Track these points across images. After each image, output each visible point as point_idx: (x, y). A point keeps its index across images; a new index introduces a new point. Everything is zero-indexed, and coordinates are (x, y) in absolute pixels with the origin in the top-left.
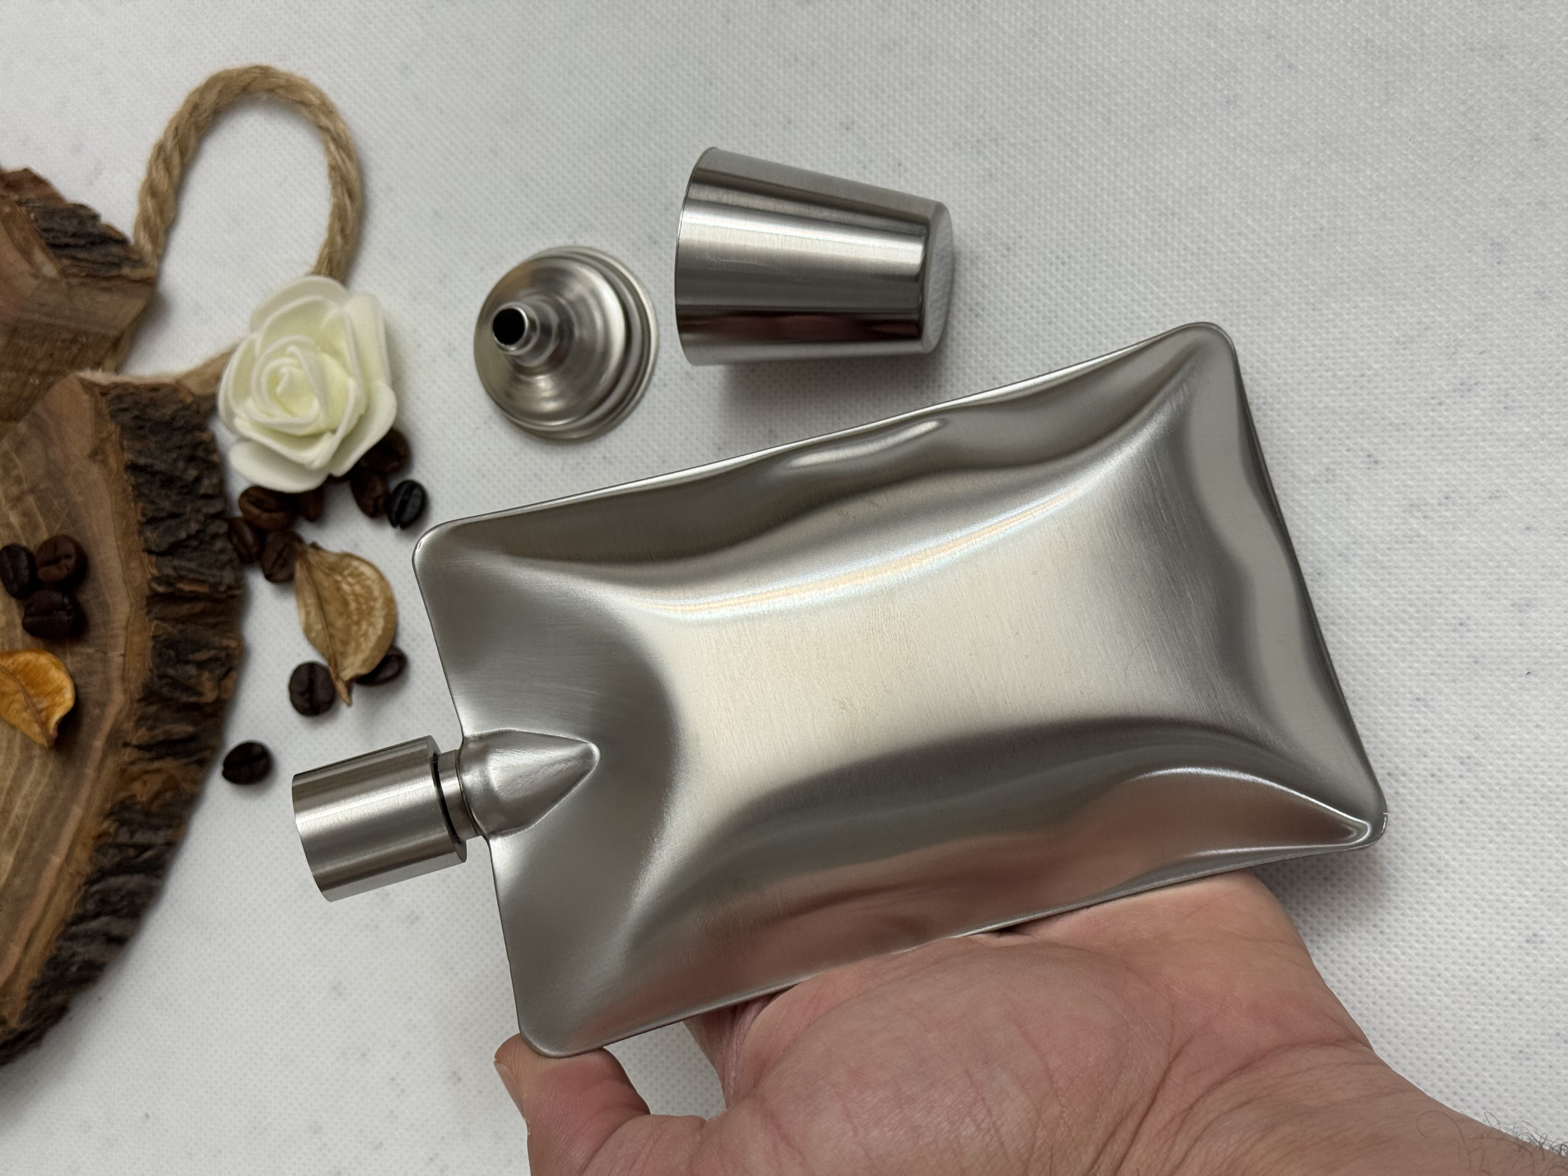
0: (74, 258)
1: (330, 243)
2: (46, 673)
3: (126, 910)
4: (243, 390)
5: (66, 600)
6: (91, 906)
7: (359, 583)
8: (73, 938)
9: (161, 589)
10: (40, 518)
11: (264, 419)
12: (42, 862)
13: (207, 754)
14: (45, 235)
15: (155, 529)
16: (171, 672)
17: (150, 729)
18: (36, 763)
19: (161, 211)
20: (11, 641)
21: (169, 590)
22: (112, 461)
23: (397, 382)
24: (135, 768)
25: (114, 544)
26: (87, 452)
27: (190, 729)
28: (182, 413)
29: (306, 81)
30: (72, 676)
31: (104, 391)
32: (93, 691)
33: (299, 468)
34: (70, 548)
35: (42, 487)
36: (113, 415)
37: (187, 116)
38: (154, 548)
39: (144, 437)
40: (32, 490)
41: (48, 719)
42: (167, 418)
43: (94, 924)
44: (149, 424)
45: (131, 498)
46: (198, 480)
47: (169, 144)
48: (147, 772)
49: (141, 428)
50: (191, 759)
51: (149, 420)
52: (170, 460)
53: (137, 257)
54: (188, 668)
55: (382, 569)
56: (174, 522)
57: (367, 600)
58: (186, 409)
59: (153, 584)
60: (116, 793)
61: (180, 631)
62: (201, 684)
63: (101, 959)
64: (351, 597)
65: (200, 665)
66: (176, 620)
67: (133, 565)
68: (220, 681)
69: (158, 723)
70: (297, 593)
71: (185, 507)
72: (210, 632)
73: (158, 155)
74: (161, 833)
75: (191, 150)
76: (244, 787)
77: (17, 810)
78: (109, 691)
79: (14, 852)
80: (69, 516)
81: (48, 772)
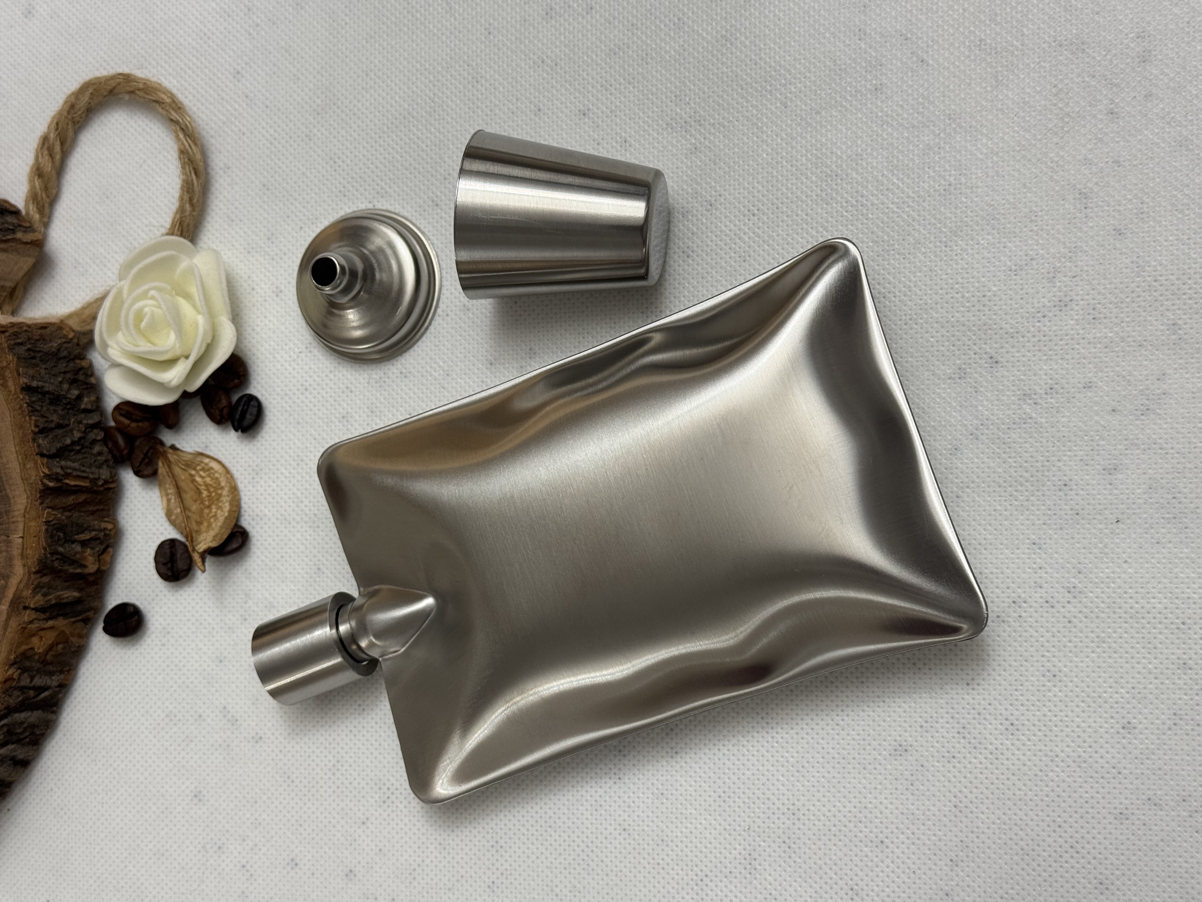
1: (181, 210)
3: (28, 740)
4: (114, 327)
7: (209, 476)
9: (51, 484)
11: (131, 348)
13: (90, 614)
15: (47, 436)
16: (61, 549)
17: (45, 595)
19: (46, 189)
21: (59, 484)
22: (11, 384)
23: (236, 318)
24: (33, 626)
25: (13, 449)
27: (76, 594)
28: (65, 345)
29: (160, 85)
31: (3, 329)
33: (161, 387)
36: (11, 348)
37: (65, 113)
38: (45, 452)
39: (37, 365)
42: (54, 350)
44: (39, 355)
45: (26, 413)
46: (79, 398)
47: (52, 136)
48: (43, 629)
49: (34, 358)
50: (78, 618)
51: (40, 351)
52: (57, 383)
53: (27, 225)
54: (74, 546)
55: (227, 464)
56: (60, 431)
57: (216, 489)
58: (69, 342)
59: (46, 482)
60: (17, 647)
61: (67, 517)
62: (85, 558)
63: (9, 779)
64: (203, 487)
65: (84, 544)
66: (63, 508)
67: (28, 466)
68: (99, 556)
69: (51, 590)
70: (160, 485)
71: (69, 420)
72: (91, 517)
73: (43, 144)
74: (53, 678)
75: (69, 140)
76: (120, 639)
78: (11, 566)
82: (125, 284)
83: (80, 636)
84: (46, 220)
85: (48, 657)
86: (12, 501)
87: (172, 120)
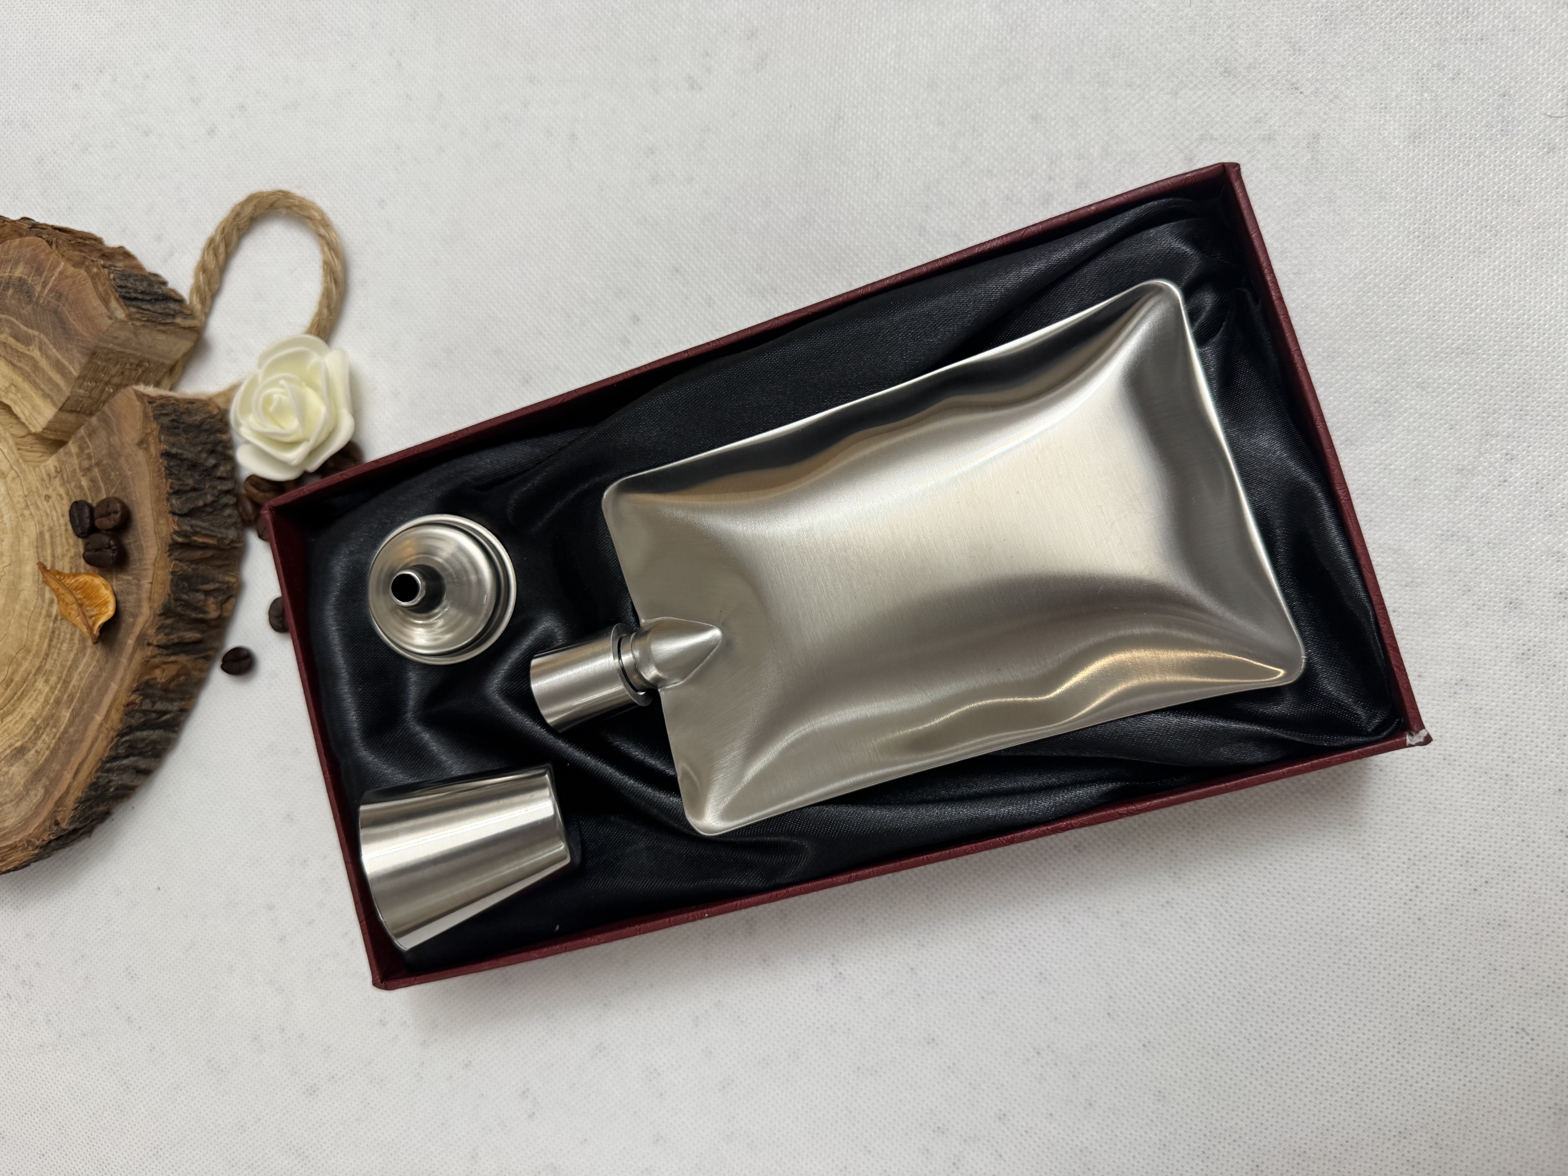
0: (139, 308)
1: (319, 313)
2: (98, 591)
3: (150, 753)
4: (246, 409)
5: (112, 543)
6: (121, 751)
8: (108, 771)
9: (180, 540)
10: (102, 484)
11: (259, 428)
12: (88, 719)
13: (211, 653)
14: (120, 290)
15: (180, 498)
16: (185, 597)
17: (167, 635)
18: (89, 652)
19: (209, 283)
20: (77, 567)
21: (186, 541)
22: (153, 449)
23: (356, 412)
24: (157, 660)
25: (150, 506)
26: (137, 441)
27: (197, 635)
28: (209, 420)
29: (314, 203)
30: (115, 595)
31: (151, 400)
32: (129, 605)
33: (283, 465)
34: (120, 507)
35: (105, 462)
36: (156, 417)
37: (231, 220)
38: (177, 511)
39: (178, 435)
40: (98, 464)
41: (94, 624)
42: (197, 422)
43: (125, 762)
44: (182, 426)
45: (163, 475)
46: (215, 466)
47: (218, 238)
48: (165, 663)
49: (177, 428)
50: (199, 656)
51: (183, 423)
52: (196, 452)
53: (188, 312)
54: (198, 595)
56: (194, 494)
59: (174, 536)
60: (140, 677)
61: (193, 569)
62: (207, 606)
63: (133, 784)
65: (207, 593)
66: (190, 561)
67: (161, 522)
68: (222, 604)
69: (174, 631)
71: (204, 484)
72: (216, 571)
73: (210, 245)
74: (175, 704)
75: (233, 245)
76: (235, 676)
77: (74, 682)
78: (140, 607)
79: (70, 710)
80: (121, 484)
81: (96, 658)
83: (201, 670)
84: (207, 311)
85: (172, 686)
86: (145, 551)
87: (320, 234)
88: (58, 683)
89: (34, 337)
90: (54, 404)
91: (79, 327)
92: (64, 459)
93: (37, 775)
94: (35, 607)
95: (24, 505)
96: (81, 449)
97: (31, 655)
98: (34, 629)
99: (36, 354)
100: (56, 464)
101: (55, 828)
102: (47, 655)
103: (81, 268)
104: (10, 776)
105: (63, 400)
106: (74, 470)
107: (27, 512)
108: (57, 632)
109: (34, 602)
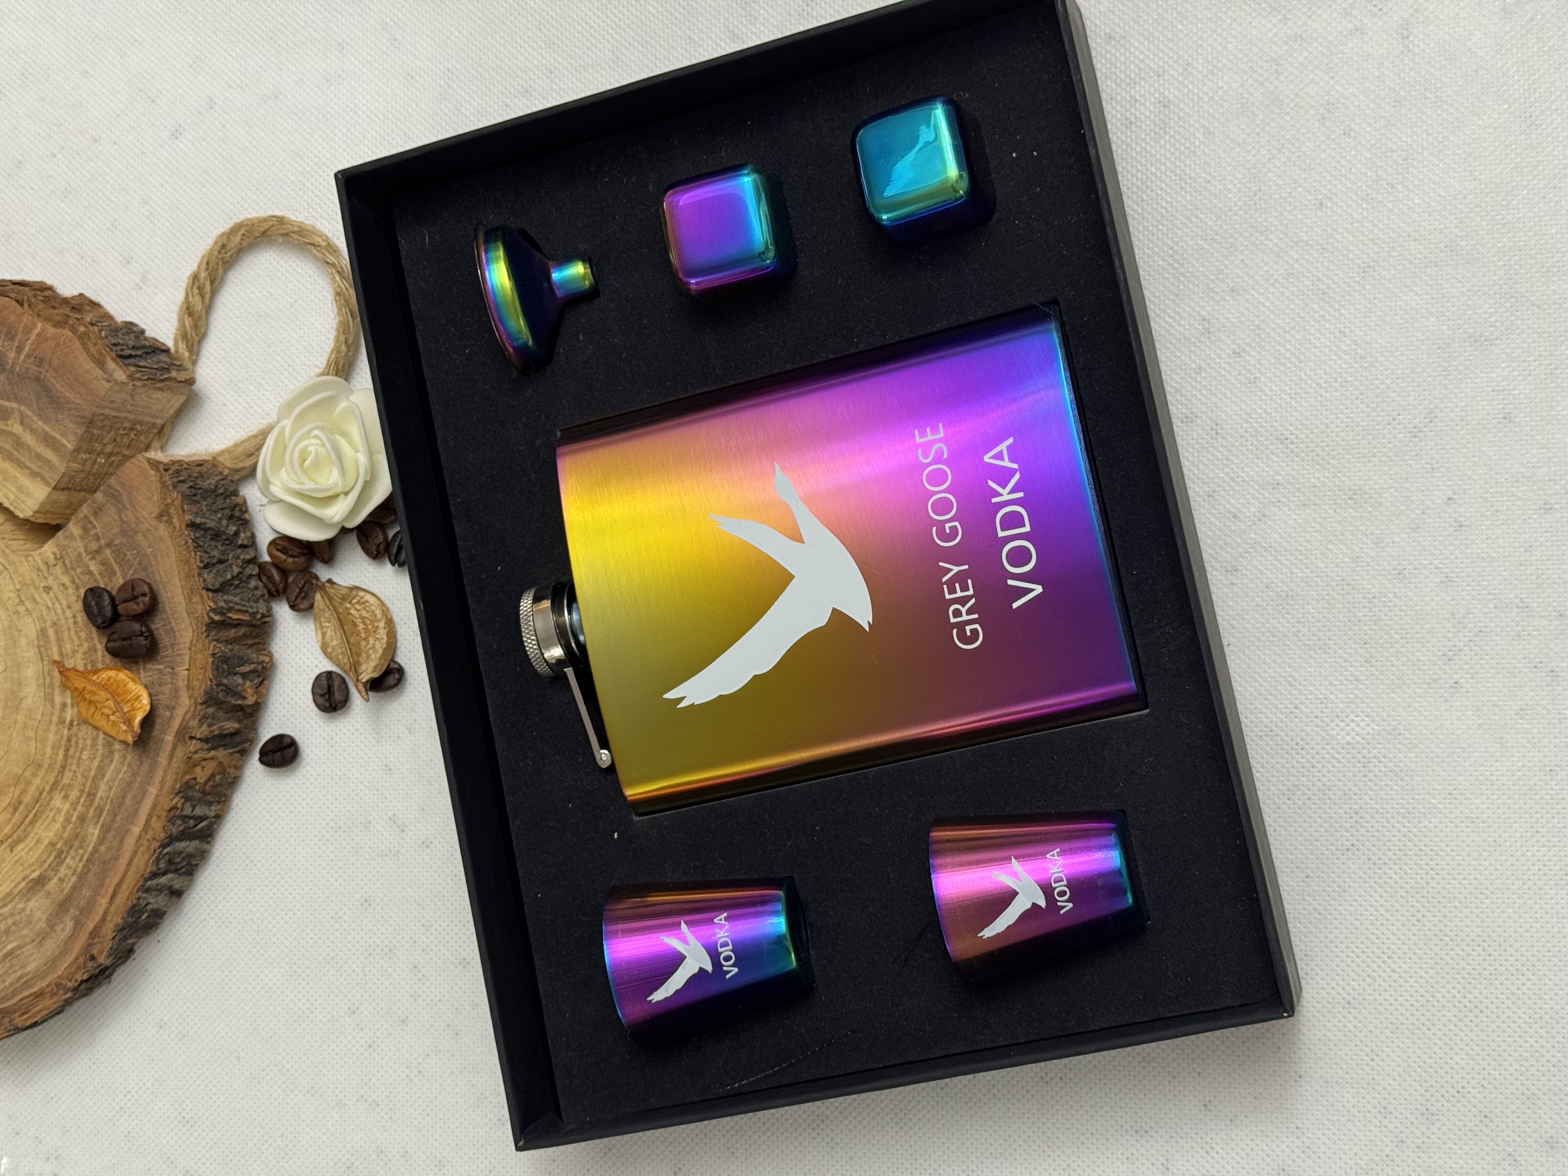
0: (136, 365)
1: (337, 350)
2: (126, 685)
3: (184, 870)
4: (277, 462)
5: (144, 629)
6: (162, 865)
7: (364, 609)
8: (148, 890)
9: (217, 618)
10: (116, 566)
11: (294, 485)
12: (124, 832)
13: (246, 745)
14: (114, 348)
15: (210, 571)
16: (225, 681)
17: (209, 726)
18: (117, 756)
19: (196, 326)
20: (93, 663)
21: (223, 618)
22: (176, 521)
24: (197, 756)
25: (178, 584)
26: (155, 514)
27: (236, 725)
28: (222, 482)
29: (314, 228)
30: (146, 687)
31: (166, 467)
32: (164, 698)
33: (320, 522)
34: (146, 589)
35: (117, 542)
36: (174, 486)
38: (210, 586)
39: (198, 502)
40: (108, 545)
41: (133, 719)
42: (212, 487)
43: (163, 880)
44: (199, 492)
45: (192, 548)
46: (236, 533)
47: (203, 275)
48: (205, 759)
49: (195, 495)
50: (237, 749)
51: (200, 489)
52: (216, 519)
53: (178, 363)
54: (236, 678)
55: (383, 598)
56: (222, 566)
57: (372, 622)
58: (224, 479)
59: (212, 615)
60: (183, 776)
61: (229, 650)
62: (245, 690)
63: (164, 909)
64: (359, 620)
65: (244, 676)
66: (226, 641)
67: (194, 600)
68: (257, 688)
69: (214, 721)
70: (315, 619)
71: (228, 555)
72: (249, 651)
73: (193, 283)
74: (212, 808)
75: (219, 279)
76: (277, 769)
77: (101, 793)
78: (177, 697)
79: (99, 826)
80: (140, 563)
81: (127, 762)
82: (287, 423)
84: (194, 357)
85: (208, 788)
86: (177, 634)
87: (327, 263)
88: (81, 796)
89: (12, 409)
90: (47, 483)
91: (71, 395)
92: (66, 543)
93: (63, 906)
94: (42, 715)
95: (17, 600)
96: (86, 530)
97: (43, 770)
98: (44, 741)
99: (17, 429)
100: (55, 550)
101: (90, 964)
102: (64, 767)
103: (63, 328)
104: (28, 912)
105: (57, 478)
106: (79, 555)
107: (21, 609)
108: (74, 740)
109: (41, 711)
